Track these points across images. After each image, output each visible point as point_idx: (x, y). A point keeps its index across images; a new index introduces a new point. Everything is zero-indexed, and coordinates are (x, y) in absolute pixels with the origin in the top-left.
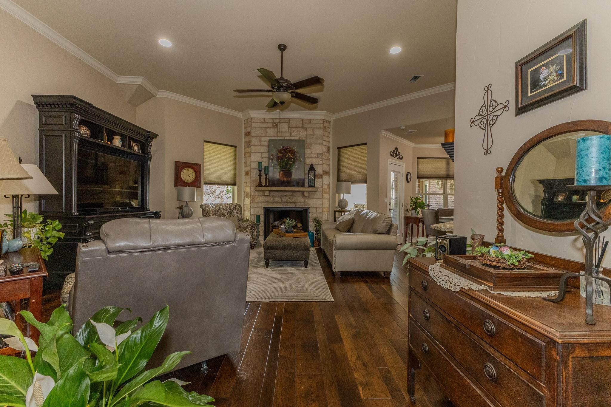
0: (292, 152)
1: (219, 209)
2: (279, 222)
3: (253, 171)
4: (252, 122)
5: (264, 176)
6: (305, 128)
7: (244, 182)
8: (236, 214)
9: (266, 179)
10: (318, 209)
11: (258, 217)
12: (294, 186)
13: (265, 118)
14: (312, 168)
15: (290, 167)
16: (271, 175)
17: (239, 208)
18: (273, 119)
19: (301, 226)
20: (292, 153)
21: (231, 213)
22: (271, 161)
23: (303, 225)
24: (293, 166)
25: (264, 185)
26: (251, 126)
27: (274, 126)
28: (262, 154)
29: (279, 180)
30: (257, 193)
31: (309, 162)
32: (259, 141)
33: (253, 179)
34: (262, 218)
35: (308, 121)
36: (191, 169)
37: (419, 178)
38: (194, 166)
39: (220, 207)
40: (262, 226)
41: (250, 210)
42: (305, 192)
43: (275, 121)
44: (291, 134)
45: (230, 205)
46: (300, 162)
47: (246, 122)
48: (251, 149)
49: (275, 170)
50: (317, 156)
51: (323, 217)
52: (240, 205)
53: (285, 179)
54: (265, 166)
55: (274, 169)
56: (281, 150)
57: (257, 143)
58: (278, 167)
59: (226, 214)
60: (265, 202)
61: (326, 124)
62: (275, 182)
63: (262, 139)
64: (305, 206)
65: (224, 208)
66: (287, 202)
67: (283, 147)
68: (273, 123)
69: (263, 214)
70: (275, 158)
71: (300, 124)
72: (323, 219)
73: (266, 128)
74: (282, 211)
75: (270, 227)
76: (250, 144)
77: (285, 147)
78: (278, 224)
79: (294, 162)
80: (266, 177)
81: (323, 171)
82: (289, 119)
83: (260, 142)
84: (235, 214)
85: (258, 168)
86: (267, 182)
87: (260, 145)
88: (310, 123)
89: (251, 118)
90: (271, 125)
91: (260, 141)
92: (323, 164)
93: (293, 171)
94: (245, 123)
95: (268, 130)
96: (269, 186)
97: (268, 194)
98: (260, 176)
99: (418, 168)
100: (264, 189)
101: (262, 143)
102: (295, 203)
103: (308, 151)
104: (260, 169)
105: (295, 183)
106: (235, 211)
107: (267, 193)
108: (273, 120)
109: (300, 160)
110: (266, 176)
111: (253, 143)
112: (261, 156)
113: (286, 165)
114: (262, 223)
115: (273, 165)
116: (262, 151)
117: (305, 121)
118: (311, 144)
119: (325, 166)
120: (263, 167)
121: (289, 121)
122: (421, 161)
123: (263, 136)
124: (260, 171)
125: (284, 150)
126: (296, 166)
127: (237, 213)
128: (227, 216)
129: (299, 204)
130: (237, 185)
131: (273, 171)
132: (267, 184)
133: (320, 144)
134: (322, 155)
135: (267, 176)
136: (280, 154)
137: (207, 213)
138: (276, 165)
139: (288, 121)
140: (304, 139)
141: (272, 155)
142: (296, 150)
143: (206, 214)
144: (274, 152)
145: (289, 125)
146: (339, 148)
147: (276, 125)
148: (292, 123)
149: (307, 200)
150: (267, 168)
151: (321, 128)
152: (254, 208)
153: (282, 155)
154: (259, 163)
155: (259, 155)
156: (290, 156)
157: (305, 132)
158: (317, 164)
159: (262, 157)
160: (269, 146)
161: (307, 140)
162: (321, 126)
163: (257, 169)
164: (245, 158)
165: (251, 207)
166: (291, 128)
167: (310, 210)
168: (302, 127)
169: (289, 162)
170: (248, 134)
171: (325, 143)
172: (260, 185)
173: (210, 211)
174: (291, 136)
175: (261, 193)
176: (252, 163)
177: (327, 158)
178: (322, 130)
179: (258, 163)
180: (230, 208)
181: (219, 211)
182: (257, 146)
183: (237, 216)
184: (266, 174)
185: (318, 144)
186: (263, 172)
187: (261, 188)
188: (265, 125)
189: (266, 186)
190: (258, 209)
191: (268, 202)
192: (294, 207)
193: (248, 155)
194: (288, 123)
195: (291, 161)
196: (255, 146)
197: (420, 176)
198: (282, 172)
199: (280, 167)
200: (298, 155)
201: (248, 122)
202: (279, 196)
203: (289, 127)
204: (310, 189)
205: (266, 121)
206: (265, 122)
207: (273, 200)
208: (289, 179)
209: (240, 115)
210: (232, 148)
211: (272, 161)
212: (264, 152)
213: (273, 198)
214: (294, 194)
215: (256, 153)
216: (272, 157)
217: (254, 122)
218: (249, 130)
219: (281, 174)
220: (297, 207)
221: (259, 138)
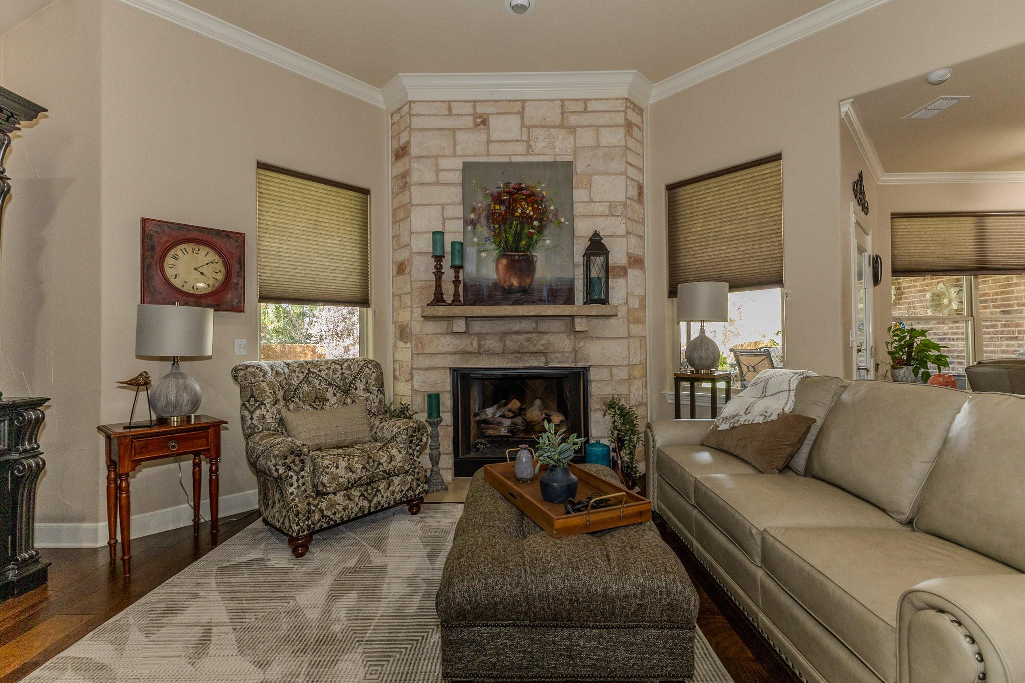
0: (533, 198)
1: (306, 380)
2: (498, 409)
3: (417, 260)
4: (411, 115)
5: (449, 274)
6: (570, 127)
7: (394, 295)
8: (362, 393)
9: (456, 282)
10: (615, 371)
11: (433, 401)
12: (541, 301)
13: (449, 102)
14: (596, 246)
15: (530, 246)
16: (470, 268)
17: (374, 375)
18: (475, 102)
19: (561, 421)
20: (535, 202)
21: (346, 390)
22: (470, 228)
23: (567, 419)
24: (537, 242)
25: (449, 298)
26: (409, 126)
27: (477, 125)
28: (443, 209)
29: (496, 284)
30: (430, 327)
31: (584, 228)
32: (434, 169)
33: (419, 285)
34: (447, 402)
35: (580, 107)
36: (207, 249)
37: (898, 272)
38: (220, 242)
39: (310, 372)
40: (448, 426)
41: (412, 379)
42: (577, 320)
43: (480, 109)
44: (529, 146)
45: (346, 364)
46: (561, 227)
47: (395, 120)
48: (411, 193)
49: (483, 254)
50: (610, 210)
51: (632, 396)
52: (377, 365)
53: (515, 282)
54: (453, 244)
55: (479, 252)
56: (500, 194)
57: (429, 177)
58: (494, 246)
59: (329, 395)
60: (455, 353)
61: (633, 117)
62: (485, 291)
63: (444, 163)
64: (575, 361)
65: (323, 374)
66: (519, 353)
67: (507, 185)
68: (475, 115)
69: (449, 387)
70: (483, 220)
71: (555, 117)
72: (633, 402)
73: (454, 131)
74: (505, 378)
75: (473, 424)
76: (408, 180)
77: (512, 185)
78: (494, 414)
79: (540, 230)
80: (457, 277)
81: (628, 255)
82: (524, 102)
83: (437, 175)
84: (360, 392)
85: (431, 250)
86: (461, 293)
87: (437, 183)
88: (585, 111)
89: (410, 102)
90: (469, 121)
91: (438, 171)
92: (628, 233)
93: (539, 256)
94: (393, 124)
95: (460, 136)
96: (464, 304)
97: (463, 330)
98: (439, 273)
99: (893, 243)
100: (451, 314)
101: (445, 177)
102: (545, 354)
103: (579, 195)
104: (439, 253)
105: (545, 294)
106: (360, 385)
107: (460, 326)
108: (474, 107)
109: (560, 222)
110: (457, 272)
111: (415, 177)
112: (440, 215)
113: (518, 236)
114: (447, 417)
115: (476, 240)
116: (444, 201)
117: (571, 107)
118: (590, 176)
119: (633, 240)
120: (448, 248)
121: (523, 108)
122: (902, 223)
123: (445, 156)
124: (439, 258)
125: (510, 194)
126: (548, 242)
127: (367, 390)
128: (333, 400)
129: (557, 358)
130: (373, 304)
131: (479, 258)
132: (461, 299)
133: (616, 174)
134: (625, 208)
135: (461, 275)
136: (497, 207)
137: (252, 396)
138: (487, 239)
139: (520, 107)
140: (568, 159)
141: (474, 210)
142: (544, 193)
143: (249, 401)
144: (481, 202)
145: (522, 118)
146: (672, 188)
147: (485, 122)
148: (533, 114)
149: (581, 344)
150: (459, 249)
151: (618, 126)
152: (422, 372)
153: (503, 208)
154: (434, 233)
155: (435, 212)
156: (529, 211)
157: (571, 139)
158: (609, 234)
159: (444, 219)
160: (464, 184)
161: (578, 164)
162: (620, 119)
163: (428, 253)
164: (394, 223)
165: (412, 369)
166: (529, 128)
167: (593, 375)
168: (562, 126)
169: (526, 231)
170: (401, 152)
171: (631, 172)
172: (438, 300)
173: (263, 391)
174: (528, 154)
175: (444, 324)
176: (413, 236)
177: (635, 218)
178: (622, 131)
179: (431, 235)
180: (343, 373)
181: (305, 388)
182: (428, 184)
183: (367, 400)
184: (457, 268)
185: (613, 174)
186: (447, 263)
187: (441, 311)
188: (450, 123)
189: (456, 302)
190: (435, 376)
191: (465, 353)
192: (542, 365)
193: (401, 214)
194: (518, 113)
195: (533, 228)
196: (423, 184)
197: (898, 268)
198: (504, 261)
199: (499, 245)
200: (552, 208)
201: (401, 117)
202: (495, 334)
203: (523, 125)
204: (595, 309)
205: (454, 111)
206: (450, 114)
207: (479, 345)
208: (528, 281)
209: (376, 97)
210: (356, 194)
211: (474, 228)
212: (449, 201)
213: (479, 341)
214: (544, 326)
215: (426, 205)
216: (472, 216)
217: (417, 115)
218: (404, 138)
219: (501, 267)
220: (550, 365)
221: (433, 160)
